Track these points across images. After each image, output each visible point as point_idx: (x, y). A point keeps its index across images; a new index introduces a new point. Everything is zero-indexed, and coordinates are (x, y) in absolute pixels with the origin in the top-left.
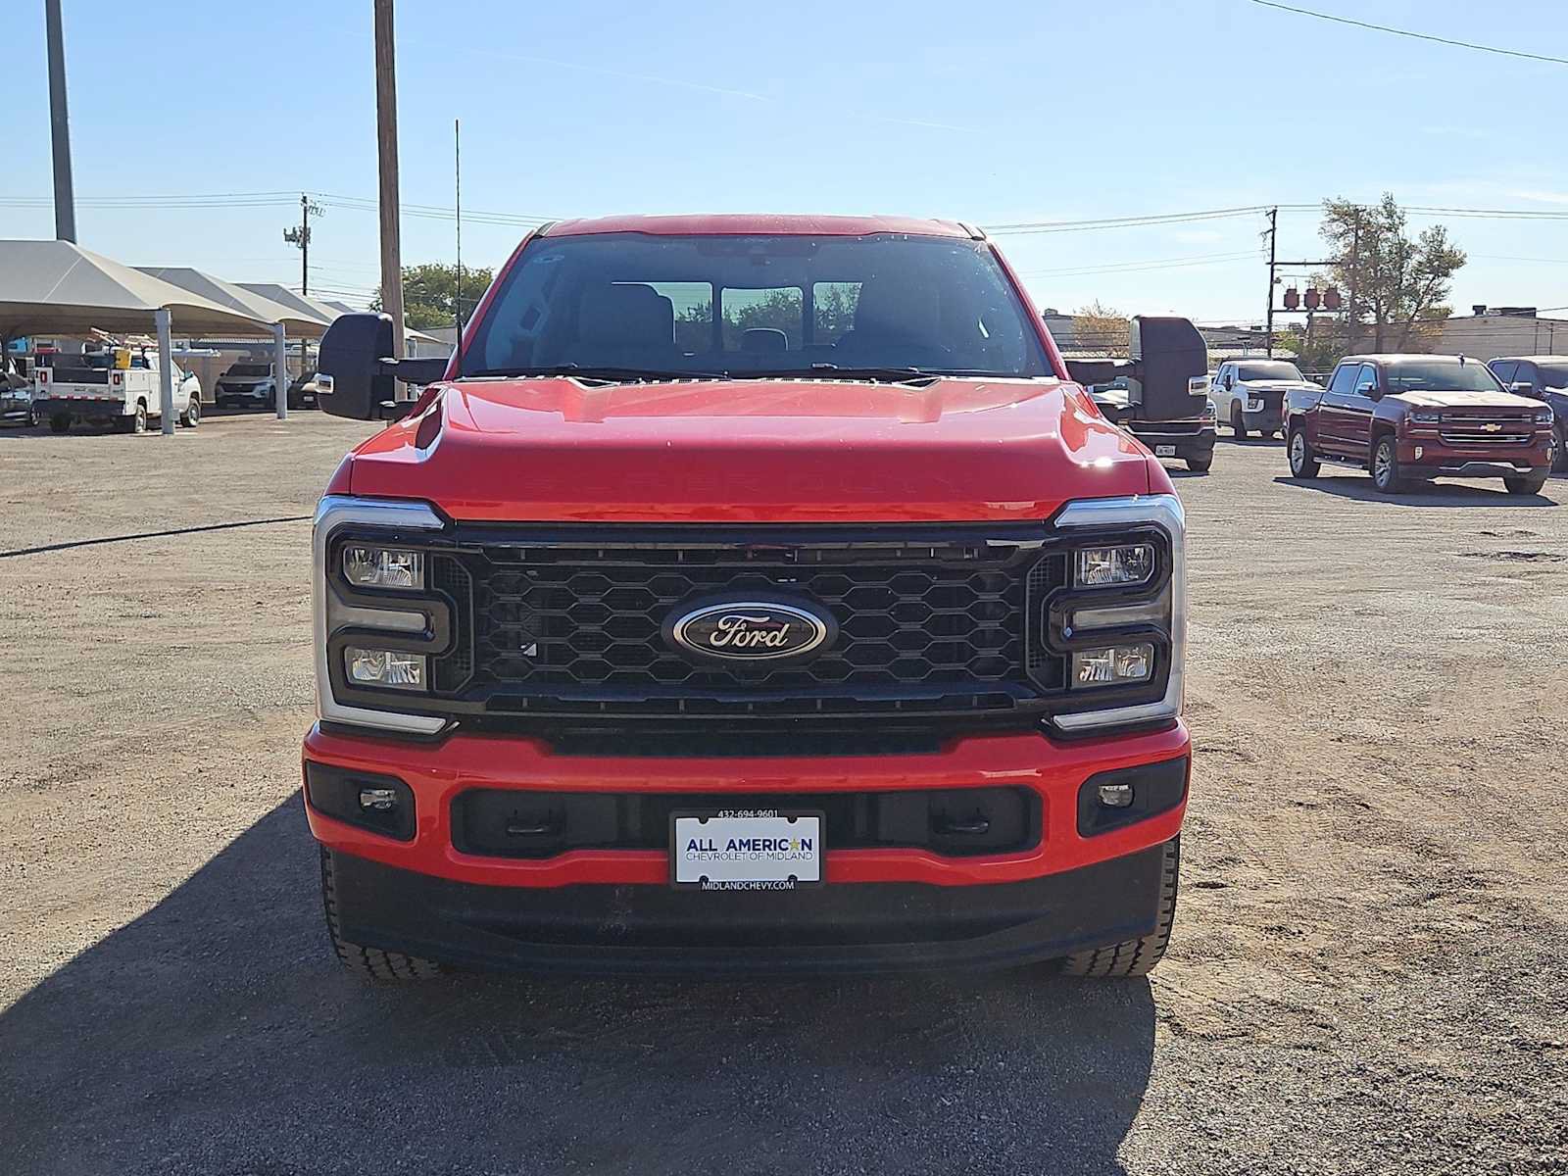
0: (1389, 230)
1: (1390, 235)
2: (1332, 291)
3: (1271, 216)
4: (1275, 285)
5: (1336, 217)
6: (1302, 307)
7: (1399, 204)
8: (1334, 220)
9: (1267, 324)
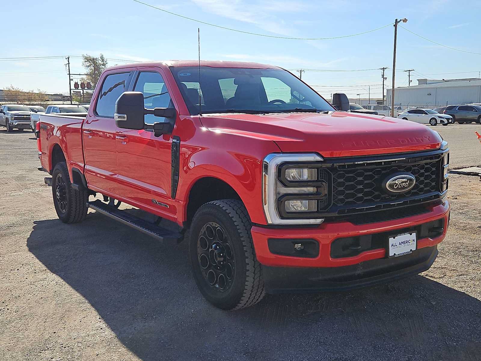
0: (103, 65)
1: (103, 67)
2: (88, 83)
3: (68, 59)
4: (71, 81)
5: (86, 60)
6: (80, 88)
7: (105, 57)
8: (86, 61)
9: (70, 93)
